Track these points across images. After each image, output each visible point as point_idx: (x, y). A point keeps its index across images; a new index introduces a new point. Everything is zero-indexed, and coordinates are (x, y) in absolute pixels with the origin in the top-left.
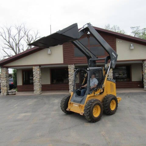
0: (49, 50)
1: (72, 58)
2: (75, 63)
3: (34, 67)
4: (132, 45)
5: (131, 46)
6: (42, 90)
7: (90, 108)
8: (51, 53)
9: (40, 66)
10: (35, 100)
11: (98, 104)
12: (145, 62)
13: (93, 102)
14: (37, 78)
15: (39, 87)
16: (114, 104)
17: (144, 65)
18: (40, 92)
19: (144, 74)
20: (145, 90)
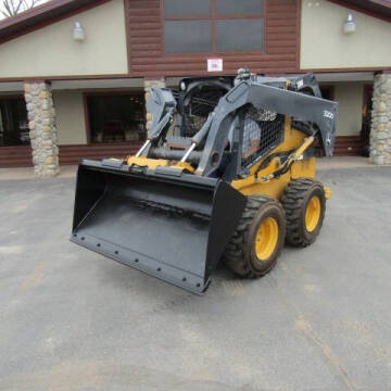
0: (78, 25)
1: (157, 56)
2: (168, 73)
3: (27, 87)
4: (350, 18)
5: (346, 21)
6: (60, 162)
8: (86, 37)
9: (48, 81)
10: (39, 196)
11: (273, 214)
12: (383, 76)
14: (40, 122)
15: (50, 152)
17: (379, 86)
18: (55, 169)
19: (373, 113)
20: (373, 163)
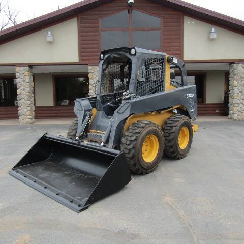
0: (49, 33)
3: (17, 68)
4: (213, 30)
5: (211, 32)
7: (135, 140)
8: (54, 40)
9: (31, 66)
10: (19, 132)
11: (154, 132)
12: (235, 65)
13: (143, 127)
14: (24, 90)
15: (29, 108)
16: (185, 135)
17: (233, 71)
18: (31, 119)
19: (230, 88)
20: (231, 119)
